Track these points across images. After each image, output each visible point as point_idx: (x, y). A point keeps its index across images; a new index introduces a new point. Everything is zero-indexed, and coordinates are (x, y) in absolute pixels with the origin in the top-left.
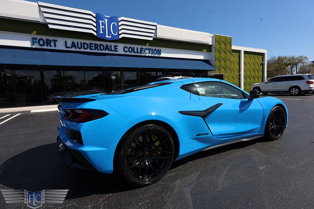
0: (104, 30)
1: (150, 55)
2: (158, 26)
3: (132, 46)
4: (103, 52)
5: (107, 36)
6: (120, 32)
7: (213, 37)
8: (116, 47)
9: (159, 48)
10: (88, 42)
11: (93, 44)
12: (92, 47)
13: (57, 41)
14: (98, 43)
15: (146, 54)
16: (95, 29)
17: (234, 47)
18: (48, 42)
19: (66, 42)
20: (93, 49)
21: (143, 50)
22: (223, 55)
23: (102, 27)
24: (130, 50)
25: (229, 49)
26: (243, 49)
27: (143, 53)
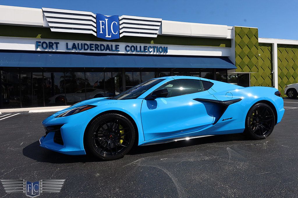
0: (104, 30)
1: (155, 53)
2: (163, 21)
3: (135, 45)
4: (104, 52)
5: (107, 36)
6: (121, 31)
7: (232, 29)
8: (117, 47)
9: (166, 46)
10: (88, 43)
11: (93, 44)
12: (93, 47)
13: (58, 43)
14: (99, 43)
15: (151, 52)
16: (95, 30)
17: (261, 40)
18: (51, 44)
19: (67, 44)
20: (93, 50)
21: (147, 48)
22: (246, 50)
23: (102, 27)
24: (133, 48)
25: (254, 43)
26: (276, 42)
27: (147, 52)
